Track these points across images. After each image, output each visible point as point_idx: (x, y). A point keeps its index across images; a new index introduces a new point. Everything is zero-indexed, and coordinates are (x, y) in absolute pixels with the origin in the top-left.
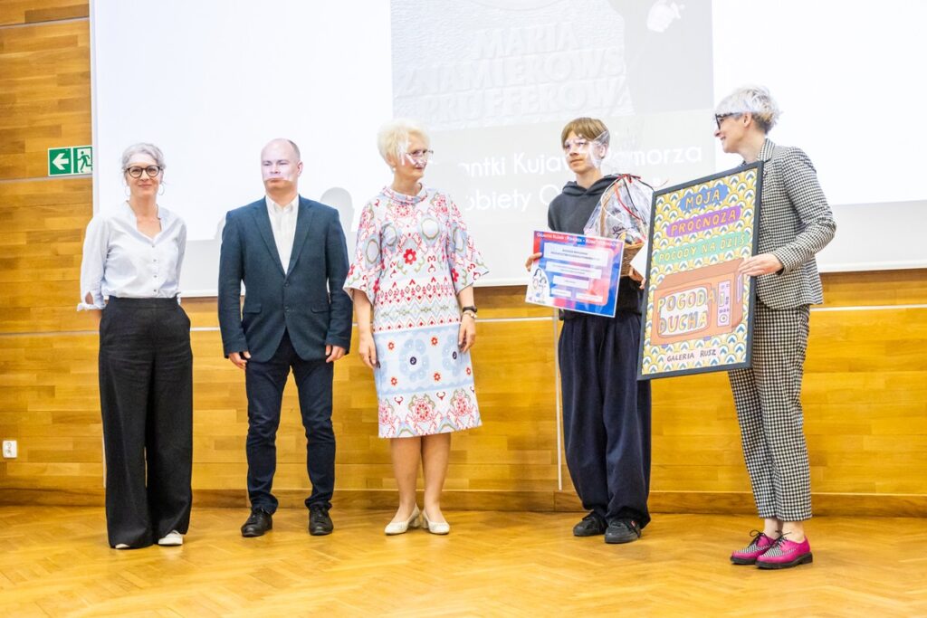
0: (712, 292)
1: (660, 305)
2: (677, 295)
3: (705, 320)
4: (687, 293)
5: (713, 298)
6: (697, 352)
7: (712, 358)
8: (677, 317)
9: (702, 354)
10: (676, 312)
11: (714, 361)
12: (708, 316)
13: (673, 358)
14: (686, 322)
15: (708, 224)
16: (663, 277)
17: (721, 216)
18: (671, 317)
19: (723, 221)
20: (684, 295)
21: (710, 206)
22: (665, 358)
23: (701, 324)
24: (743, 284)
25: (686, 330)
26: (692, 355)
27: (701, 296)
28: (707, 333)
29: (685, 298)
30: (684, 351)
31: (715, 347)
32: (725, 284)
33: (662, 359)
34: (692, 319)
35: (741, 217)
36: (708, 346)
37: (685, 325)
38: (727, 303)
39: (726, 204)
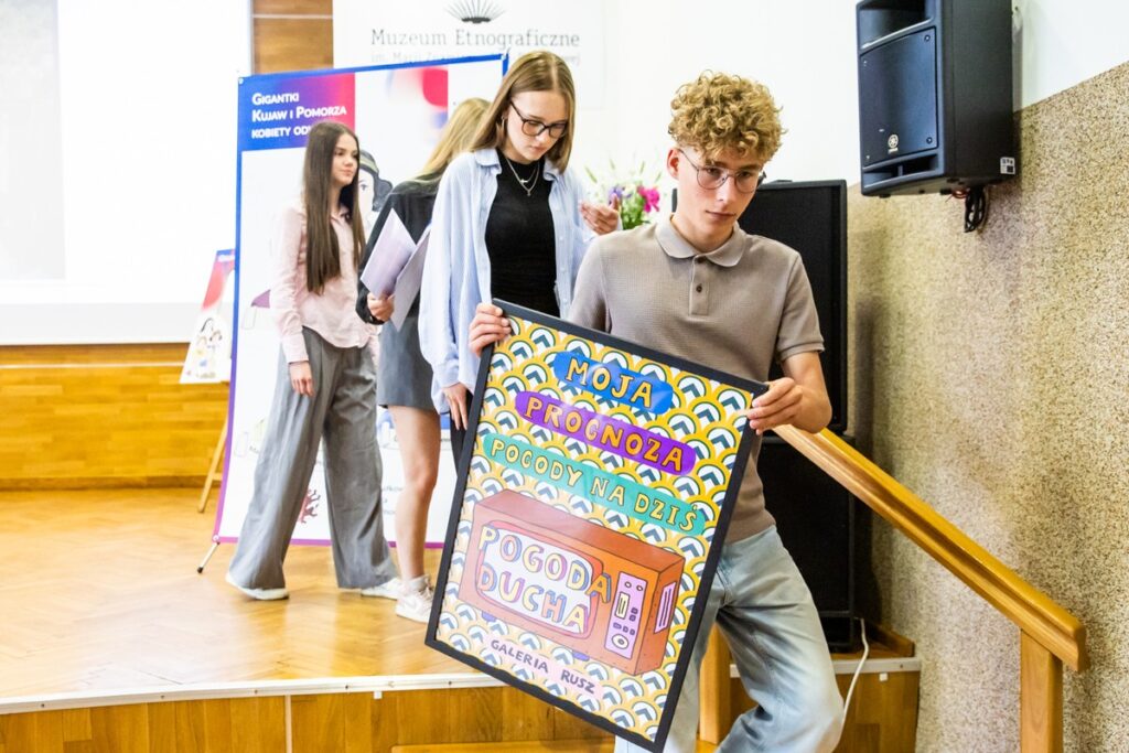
0: (602, 578)
1: (484, 538)
2: (526, 541)
3: (581, 621)
4: (550, 549)
5: (603, 591)
6: (557, 667)
7: (586, 696)
8: (522, 582)
9: (565, 676)
10: (518, 569)
11: (588, 702)
12: (587, 618)
13: (503, 648)
14: (539, 599)
15: (615, 443)
16: (499, 488)
17: (646, 446)
18: (508, 574)
19: (648, 456)
20: (542, 550)
21: (624, 408)
22: (488, 637)
23: (572, 623)
24: (674, 606)
25: (537, 615)
26: (544, 666)
27: (577, 572)
28: (581, 646)
29: (543, 557)
30: (527, 649)
31: (594, 680)
32: (635, 582)
33: (478, 635)
34: (553, 603)
35: (692, 474)
36: (578, 668)
37: (536, 606)
38: (632, 618)
39: (661, 425)
